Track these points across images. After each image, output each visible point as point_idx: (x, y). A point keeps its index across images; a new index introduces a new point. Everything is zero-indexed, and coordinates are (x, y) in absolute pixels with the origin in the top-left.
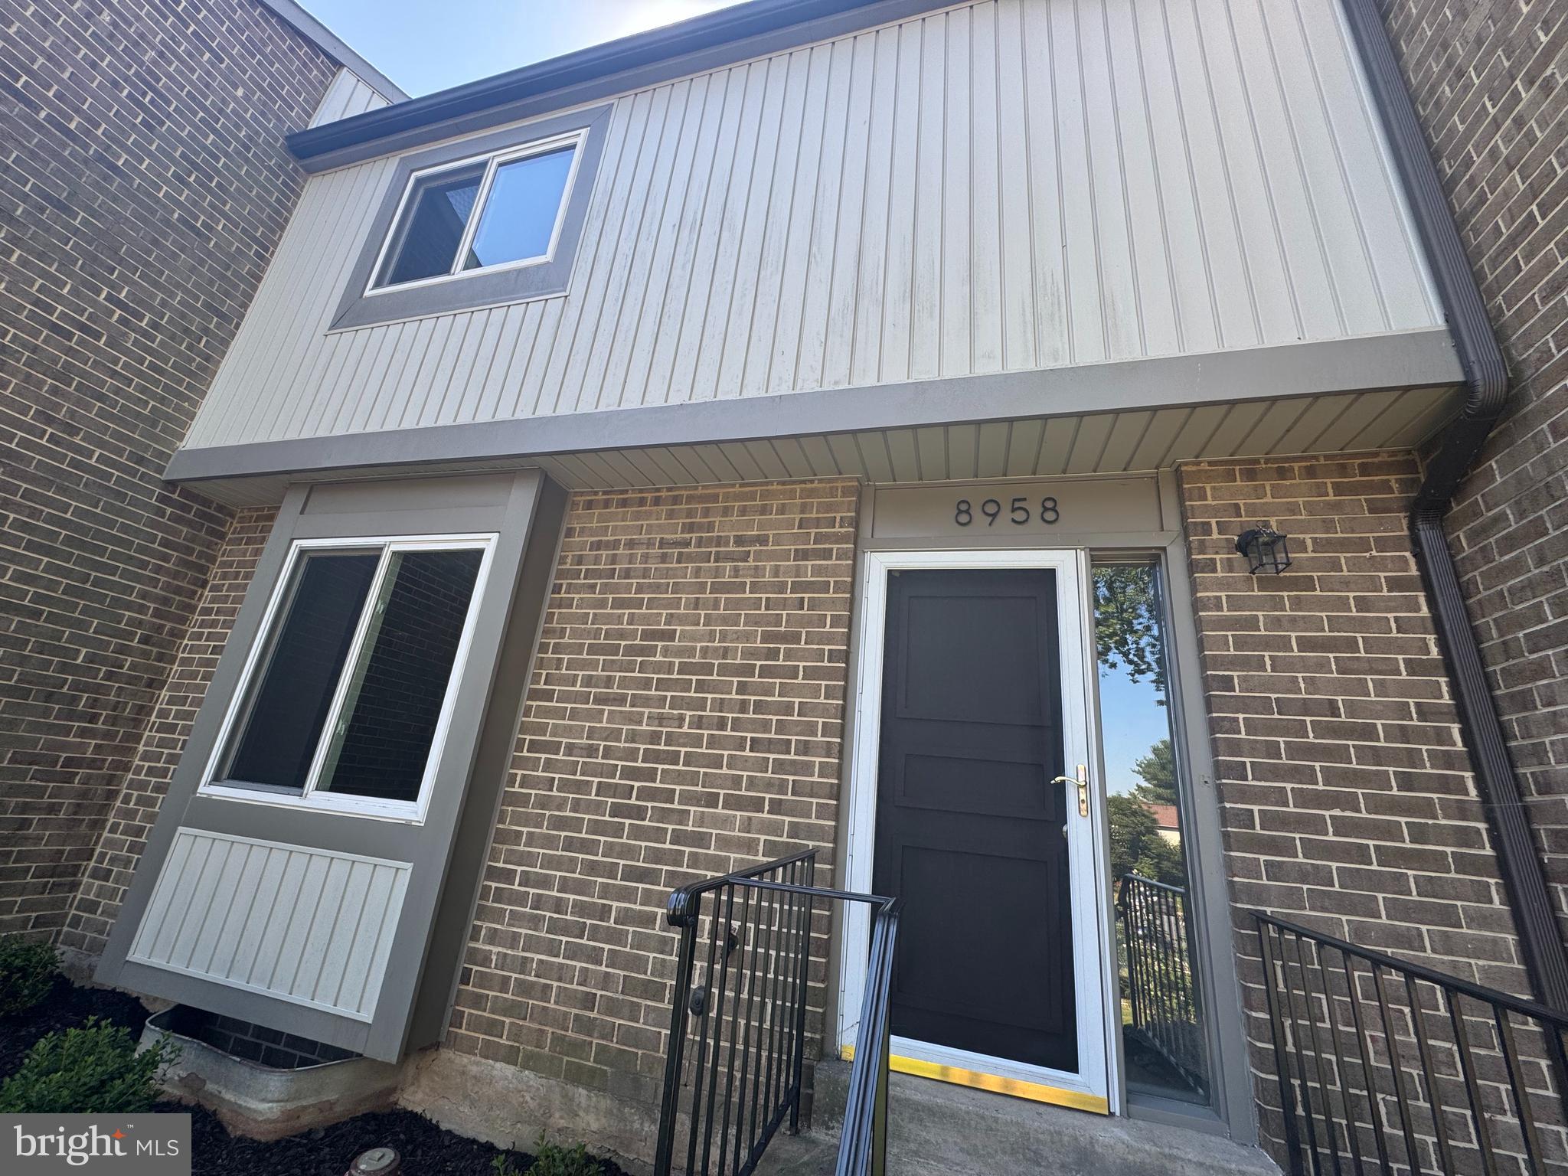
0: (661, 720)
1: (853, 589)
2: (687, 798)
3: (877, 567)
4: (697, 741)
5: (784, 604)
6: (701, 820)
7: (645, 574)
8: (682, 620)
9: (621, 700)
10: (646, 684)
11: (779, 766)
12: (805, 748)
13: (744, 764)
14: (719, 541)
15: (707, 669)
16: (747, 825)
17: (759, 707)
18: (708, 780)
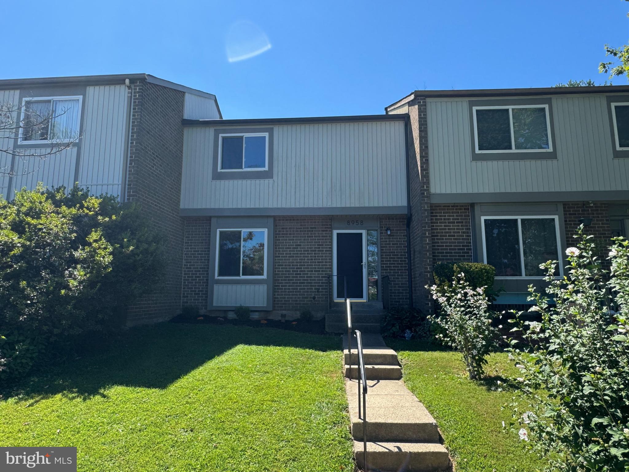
0: (301, 259)
1: (331, 237)
2: (308, 271)
3: (335, 232)
4: (308, 262)
5: (320, 239)
6: (311, 274)
7: (294, 234)
8: (302, 242)
9: (293, 257)
10: (298, 254)
11: (322, 265)
12: (326, 262)
13: (316, 265)
14: (308, 228)
15: (308, 251)
16: (318, 274)
17: (318, 256)
18: (311, 268)
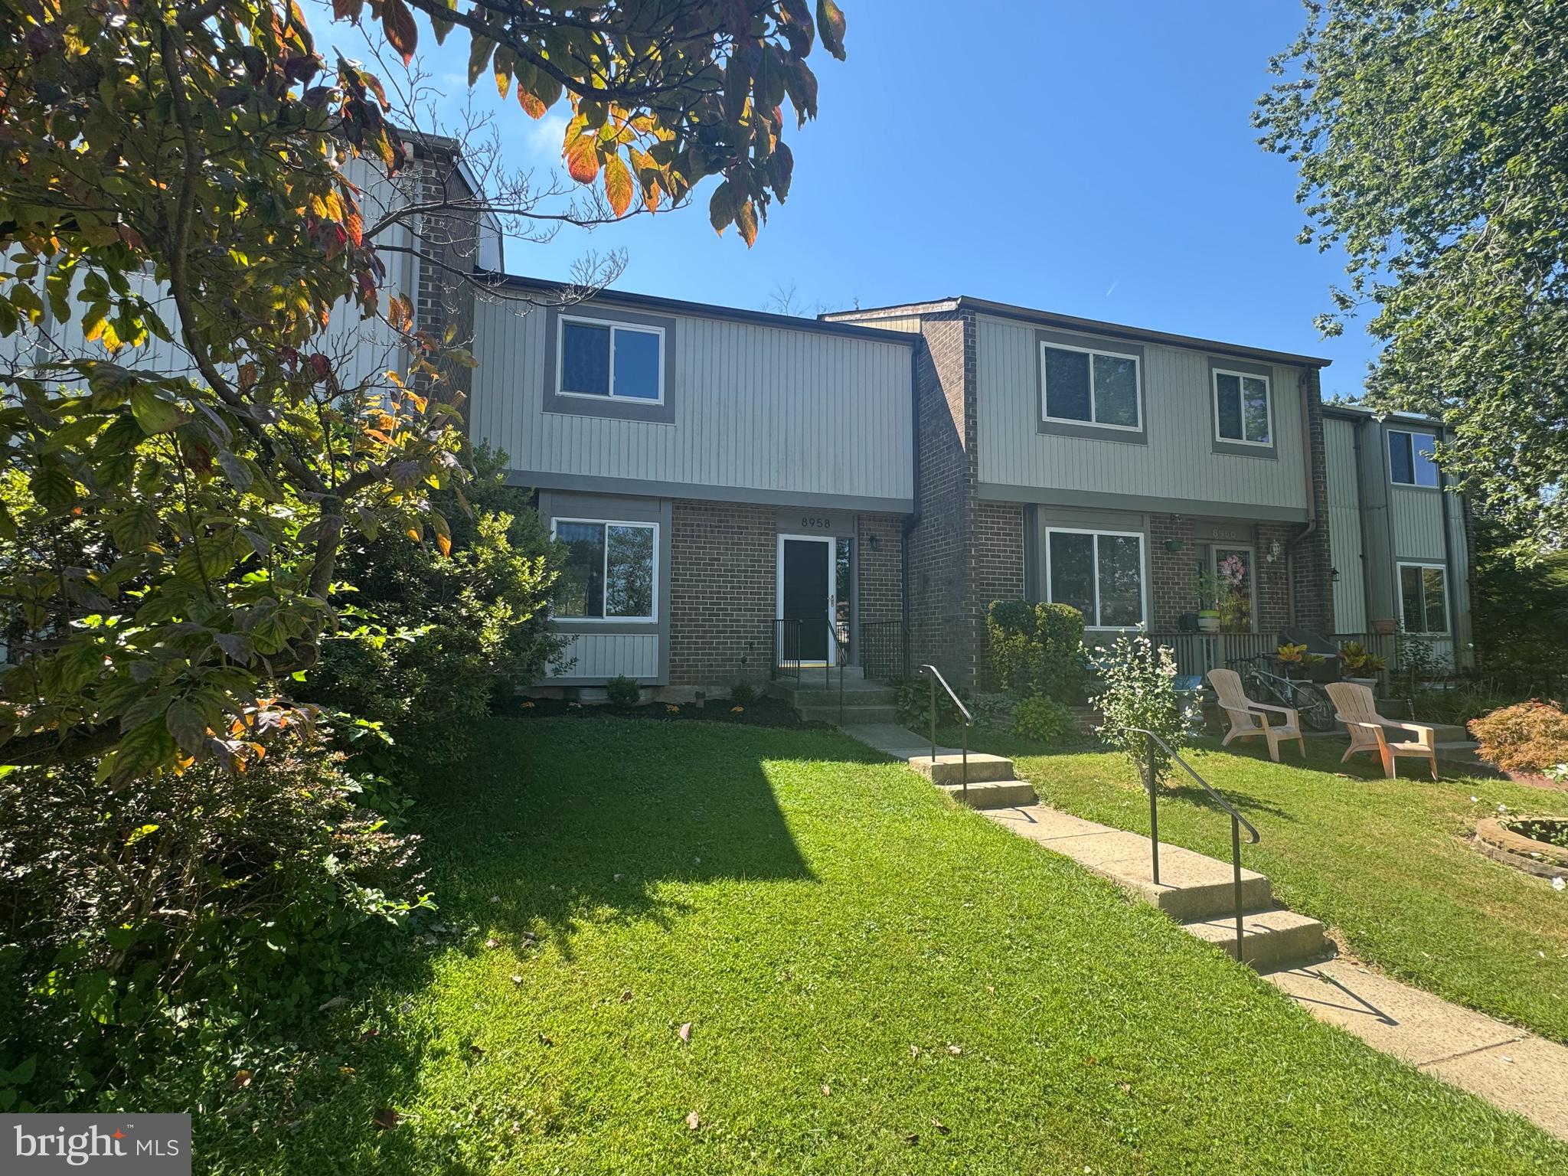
0: (720, 587)
1: (775, 546)
2: (732, 610)
3: (782, 538)
4: (733, 593)
5: (755, 550)
6: (737, 615)
7: (706, 537)
8: (723, 554)
9: (705, 581)
10: (713, 576)
11: (759, 599)
12: (765, 594)
13: (749, 599)
14: (732, 527)
15: (733, 571)
16: (751, 616)
17: (751, 582)
18: (738, 604)
